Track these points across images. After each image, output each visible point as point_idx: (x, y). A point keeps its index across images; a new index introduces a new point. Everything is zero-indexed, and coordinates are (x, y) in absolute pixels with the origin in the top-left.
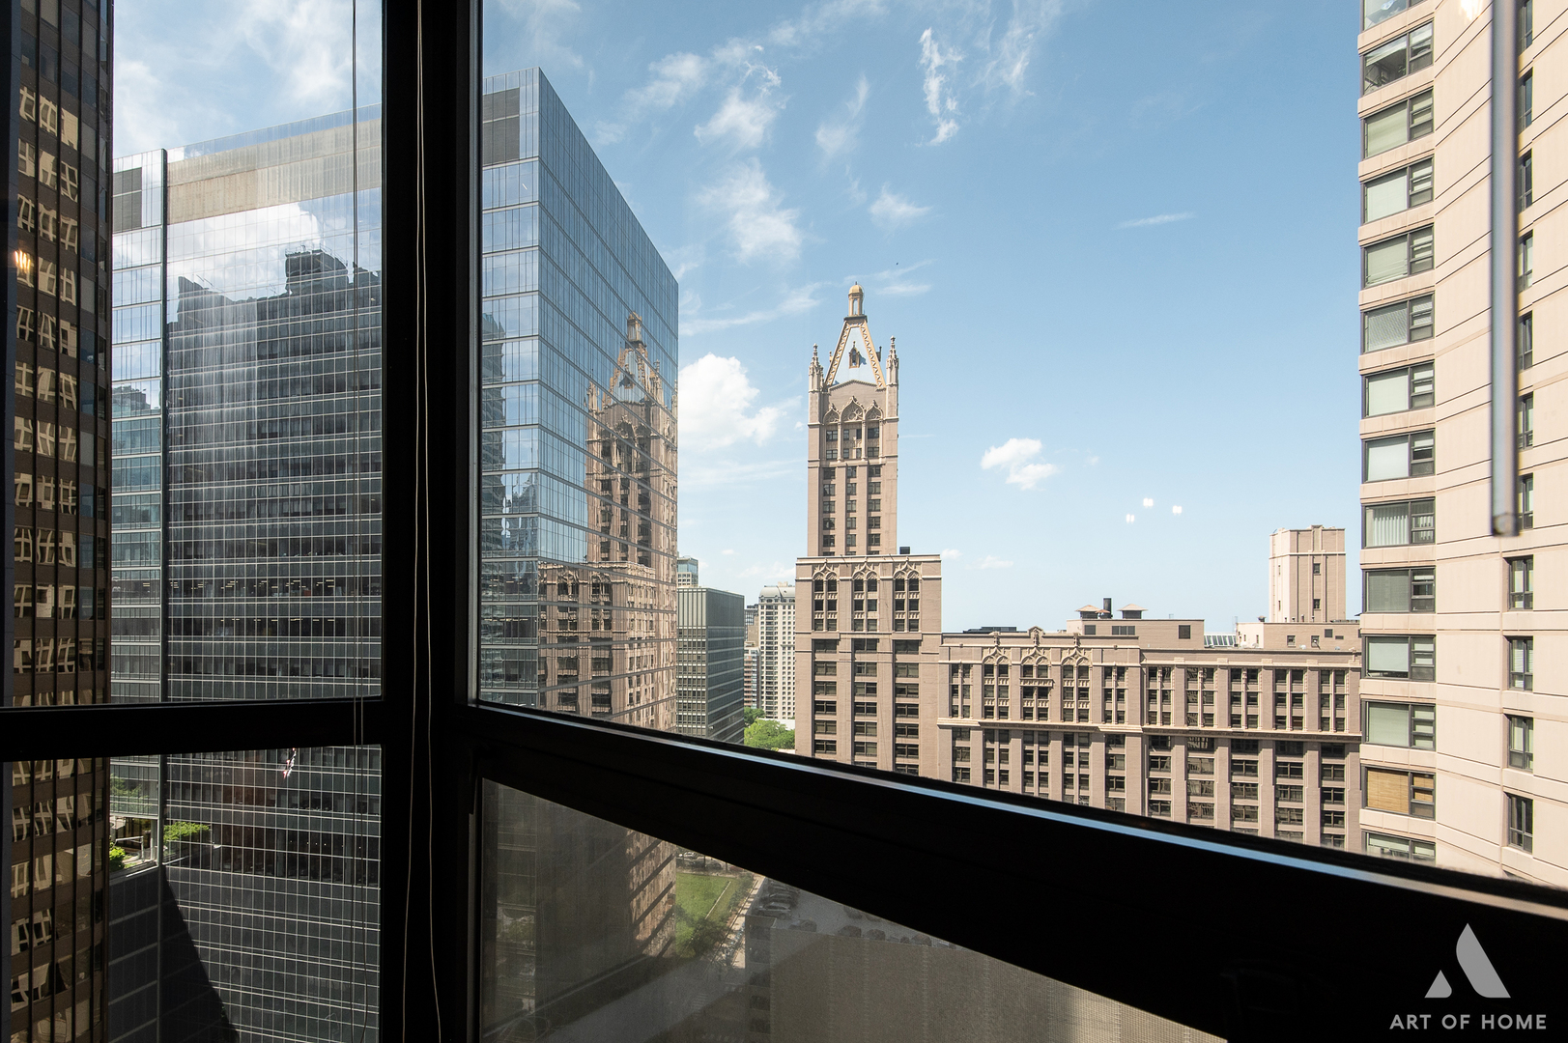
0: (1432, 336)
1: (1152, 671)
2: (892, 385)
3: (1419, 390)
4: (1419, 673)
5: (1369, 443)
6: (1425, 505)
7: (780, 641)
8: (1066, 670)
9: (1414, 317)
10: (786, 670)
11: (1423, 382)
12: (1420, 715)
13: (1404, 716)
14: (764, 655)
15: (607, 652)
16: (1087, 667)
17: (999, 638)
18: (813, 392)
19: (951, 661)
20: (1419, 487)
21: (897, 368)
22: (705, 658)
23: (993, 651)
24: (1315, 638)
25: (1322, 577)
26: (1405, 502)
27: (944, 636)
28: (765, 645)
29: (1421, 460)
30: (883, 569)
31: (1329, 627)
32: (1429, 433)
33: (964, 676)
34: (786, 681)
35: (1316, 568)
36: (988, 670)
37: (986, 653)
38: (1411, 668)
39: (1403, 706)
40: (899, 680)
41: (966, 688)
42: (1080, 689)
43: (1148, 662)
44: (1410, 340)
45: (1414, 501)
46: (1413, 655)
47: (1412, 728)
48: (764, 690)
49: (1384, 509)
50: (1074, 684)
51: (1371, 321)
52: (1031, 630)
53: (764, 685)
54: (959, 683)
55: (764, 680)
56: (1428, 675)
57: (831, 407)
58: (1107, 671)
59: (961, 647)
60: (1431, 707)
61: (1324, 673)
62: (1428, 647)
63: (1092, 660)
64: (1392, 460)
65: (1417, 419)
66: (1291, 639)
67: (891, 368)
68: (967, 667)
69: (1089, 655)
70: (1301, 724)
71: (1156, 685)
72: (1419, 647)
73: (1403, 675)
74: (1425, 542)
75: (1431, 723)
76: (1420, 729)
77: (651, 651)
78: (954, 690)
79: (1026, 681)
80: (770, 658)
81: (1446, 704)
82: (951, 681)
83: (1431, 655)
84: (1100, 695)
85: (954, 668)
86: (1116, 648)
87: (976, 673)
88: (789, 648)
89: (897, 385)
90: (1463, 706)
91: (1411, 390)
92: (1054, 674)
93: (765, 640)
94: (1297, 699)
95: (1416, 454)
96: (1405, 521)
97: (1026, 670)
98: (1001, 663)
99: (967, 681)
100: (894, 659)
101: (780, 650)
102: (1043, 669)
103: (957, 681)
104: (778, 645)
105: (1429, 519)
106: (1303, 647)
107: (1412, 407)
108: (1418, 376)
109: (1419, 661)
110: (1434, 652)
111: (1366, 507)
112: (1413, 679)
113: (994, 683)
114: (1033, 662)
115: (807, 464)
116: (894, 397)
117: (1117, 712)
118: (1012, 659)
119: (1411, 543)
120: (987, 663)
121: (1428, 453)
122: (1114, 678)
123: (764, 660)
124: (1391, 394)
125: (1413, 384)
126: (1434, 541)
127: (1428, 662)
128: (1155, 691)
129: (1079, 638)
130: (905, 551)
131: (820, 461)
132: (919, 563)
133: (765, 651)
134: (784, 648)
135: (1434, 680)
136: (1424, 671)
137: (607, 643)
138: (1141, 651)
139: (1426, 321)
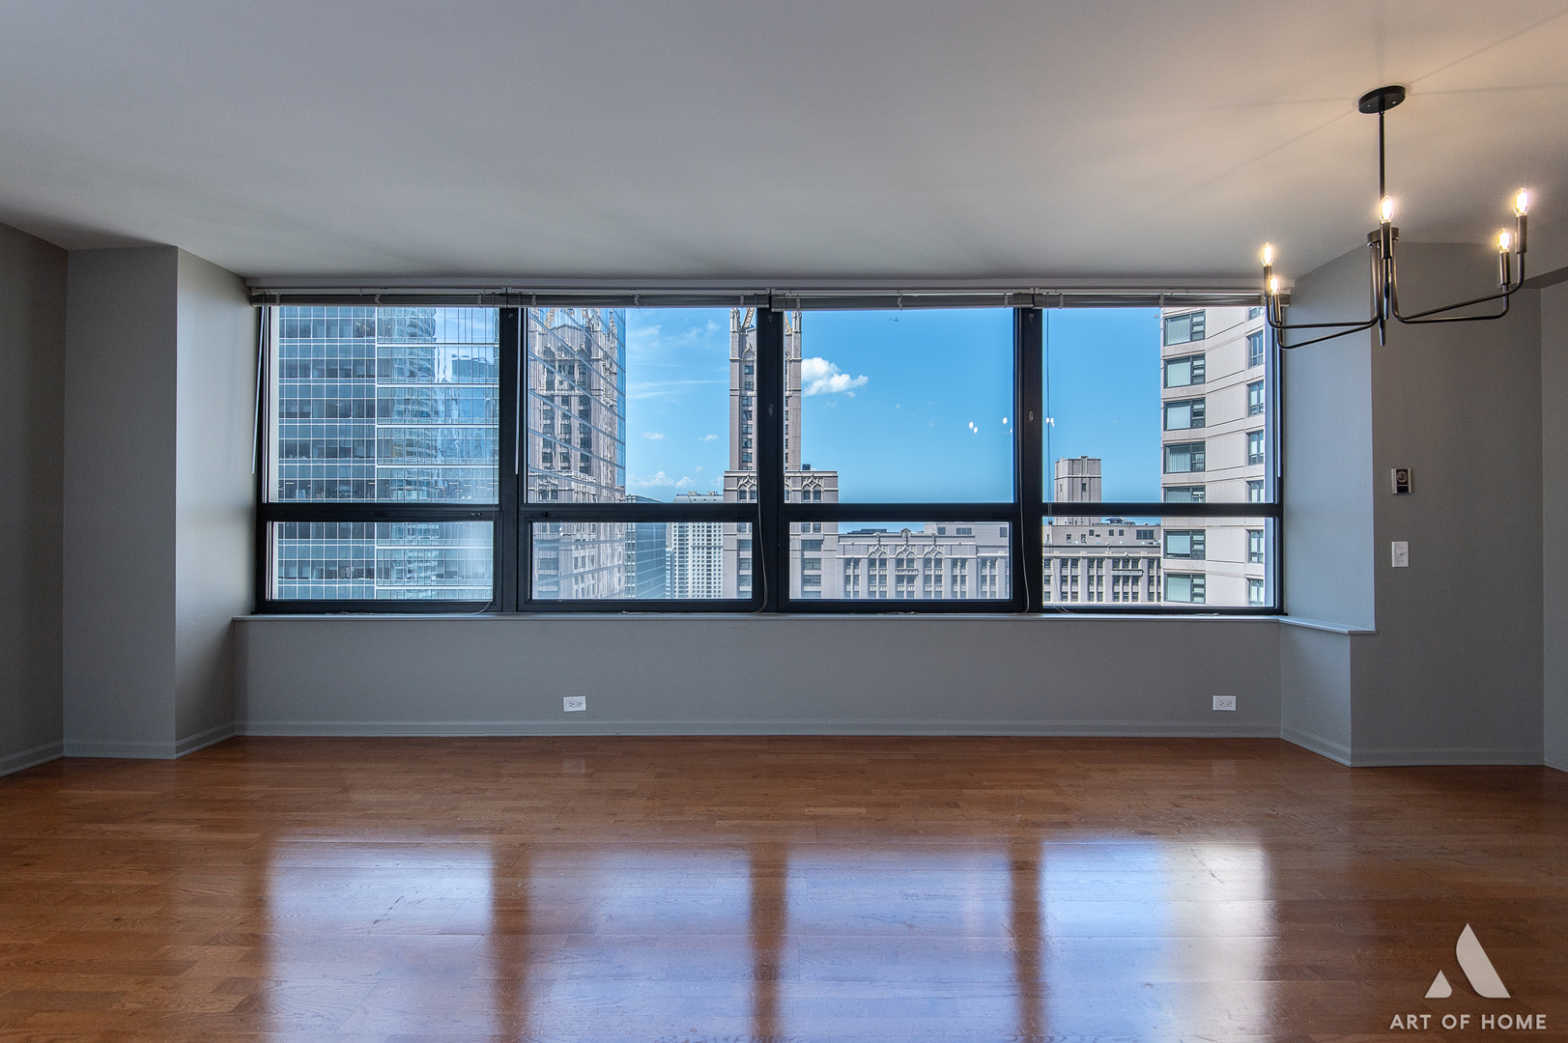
0: (1204, 338)
1: (984, 561)
2: (796, 332)
3: (1196, 372)
4: (1196, 555)
5: (1168, 405)
6: (1198, 447)
7: (690, 542)
8: (927, 562)
9: (1193, 325)
10: (696, 567)
11: (1199, 368)
12: (1197, 581)
13: (1187, 582)
14: (677, 555)
15: (556, 553)
16: (941, 559)
17: (880, 537)
18: (734, 332)
19: (846, 557)
20: (1196, 434)
21: (800, 318)
22: (634, 557)
23: (876, 548)
24: (1083, 536)
25: (1088, 493)
26: (1188, 444)
27: (840, 537)
28: (677, 546)
29: (1198, 418)
30: (794, 482)
31: (1092, 528)
32: (1202, 401)
33: (854, 568)
34: (696, 576)
35: (1084, 485)
36: (872, 562)
37: (871, 550)
38: (1191, 551)
39: (1187, 576)
40: (806, 572)
41: (856, 577)
42: (936, 576)
43: (982, 555)
44: (1192, 340)
45: (1193, 444)
46: (1193, 543)
47: (1192, 590)
48: (677, 585)
49: (1174, 448)
50: (932, 573)
51: (1170, 324)
52: (902, 532)
53: (677, 581)
54: (851, 574)
55: (677, 576)
56: (1200, 555)
57: (748, 346)
58: (954, 562)
59: (853, 544)
60: (1202, 576)
61: (1091, 561)
62: (1201, 538)
63: (945, 554)
64: (1180, 416)
65: (1196, 391)
66: (1069, 537)
67: (796, 318)
68: (857, 561)
69: (943, 550)
70: (1076, 598)
71: (987, 572)
72: (1196, 538)
73: (1187, 556)
74: (1199, 471)
75: (1203, 586)
76: (1197, 590)
77: (594, 552)
78: (847, 579)
79: (899, 571)
80: (682, 557)
81: (1212, 573)
82: (845, 572)
83: (1203, 543)
84: (950, 580)
85: (848, 562)
86: (960, 545)
87: (863, 565)
88: (703, 549)
89: (800, 333)
90: (1222, 574)
91: (1192, 372)
92: (918, 565)
93: (677, 542)
94: (1074, 579)
95: (1195, 414)
96: (1188, 456)
97: (899, 562)
98: (882, 557)
99: (857, 572)
100: (803, 555)
101: (690, 550)
102: (911, 561)
103: (850, 572)
104: (689, 546)
105: (1202, 456)
106: (1077, 543)
107: (1192, 383)
108: (1196, 363)
109: (1196, 547)
110: (1204, 541)
111: (1166, 446)
112: (1192, 559)
113: (877, 573)
114: (904, 556)
115: (729, 392)
116: (798, 342)
117: (961, 592)
118: (890, 555)
119: (1192, 471)
120: (871, 557)
121: (1201, 413)
122: (959, 567)
123: (677, 559)
124: (1180, 373)
125: (1193, 368)
126: (1204, 470)
127: (1201, 547)
128: (986, 576)
129: (936, 537)
130: (807, 467)
131: (740, 390)
132: (821, 478)
133: (677, 551)
134: (694, 549)
135: (1204, 559)
136: (1199, 553)
137: (556, 545)
138: (977, 547)
139: (1200, 328)
